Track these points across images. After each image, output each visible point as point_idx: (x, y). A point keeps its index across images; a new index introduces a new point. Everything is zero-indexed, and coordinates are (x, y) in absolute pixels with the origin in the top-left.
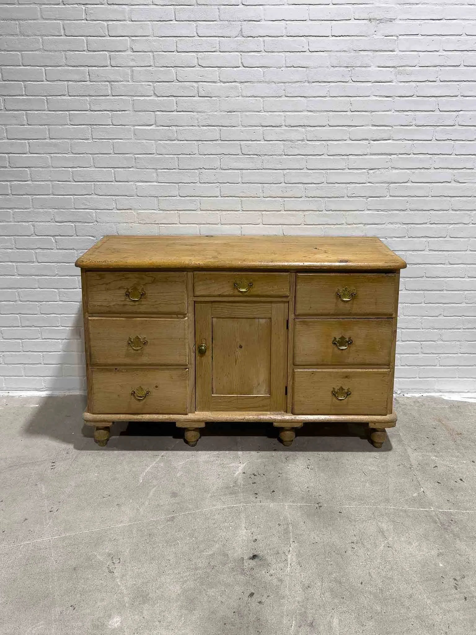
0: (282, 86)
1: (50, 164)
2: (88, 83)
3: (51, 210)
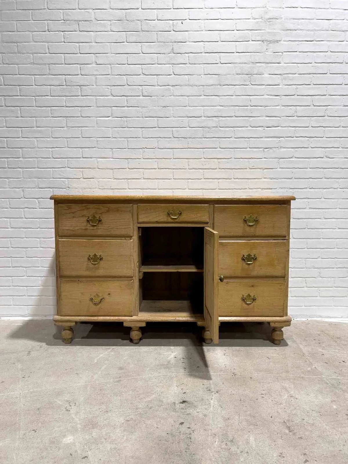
0: (202, 88)
1: (36, 146)
2: (65, 87)
3: (36, 179)
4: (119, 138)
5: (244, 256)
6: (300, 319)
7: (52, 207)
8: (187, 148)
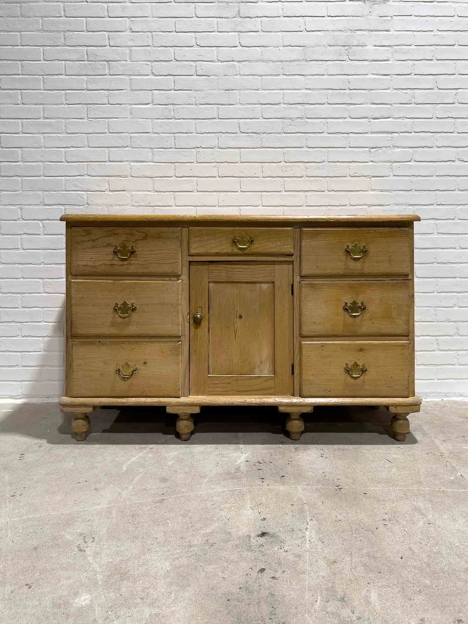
0: (280, 65)
2: (86, 62)
3: (40, 193)
4: (162, 133)
5: (346, 303)
6: (432, 399)
7: (63, 233)
8: (260, 148)
